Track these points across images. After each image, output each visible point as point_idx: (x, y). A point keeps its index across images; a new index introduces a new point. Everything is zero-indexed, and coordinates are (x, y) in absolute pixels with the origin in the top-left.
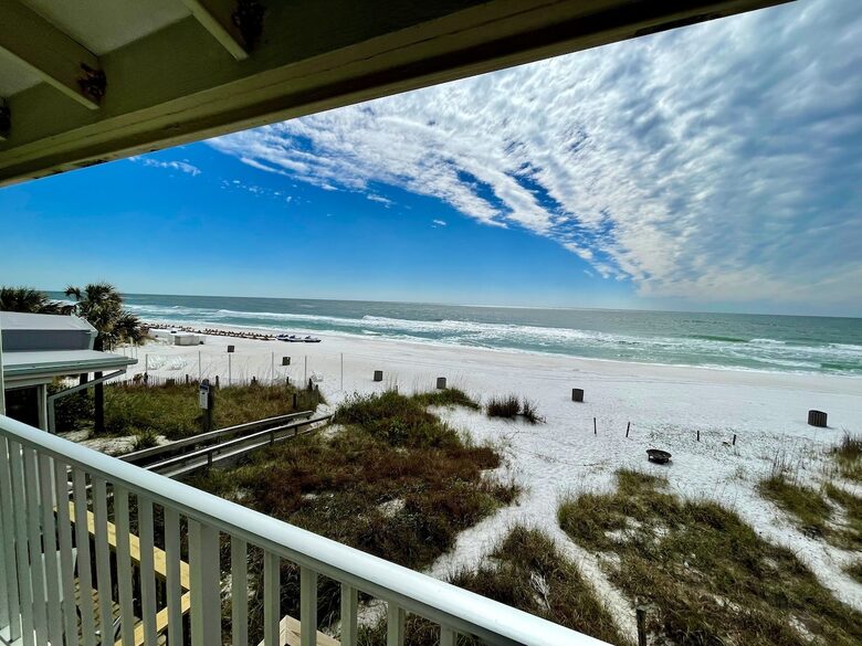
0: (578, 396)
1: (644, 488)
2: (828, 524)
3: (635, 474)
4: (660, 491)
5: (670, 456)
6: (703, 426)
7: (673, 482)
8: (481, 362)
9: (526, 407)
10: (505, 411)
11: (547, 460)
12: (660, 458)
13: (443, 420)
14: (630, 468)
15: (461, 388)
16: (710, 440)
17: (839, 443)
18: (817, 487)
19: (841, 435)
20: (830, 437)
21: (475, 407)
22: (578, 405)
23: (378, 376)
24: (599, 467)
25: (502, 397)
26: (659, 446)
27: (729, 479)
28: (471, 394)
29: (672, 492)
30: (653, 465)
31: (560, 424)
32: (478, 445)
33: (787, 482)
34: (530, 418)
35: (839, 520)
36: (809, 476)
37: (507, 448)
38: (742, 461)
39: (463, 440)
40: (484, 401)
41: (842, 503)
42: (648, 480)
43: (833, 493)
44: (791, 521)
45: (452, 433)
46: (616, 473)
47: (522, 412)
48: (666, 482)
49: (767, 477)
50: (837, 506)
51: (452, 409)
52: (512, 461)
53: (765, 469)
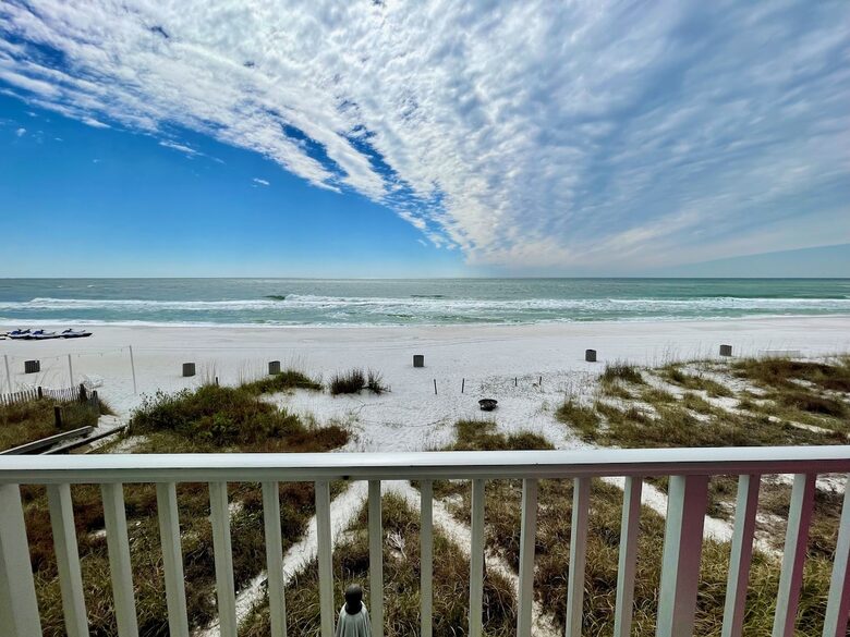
0: (418, 361)
1: (478, 434)
2: (599, 431)
3: (471, 423)
4: (490, 433)
5: (496, 402)
6: (520, 373)
7: (499, 423)
8: (319, 340)
9: (371, 380)
10: (348, 387)
11: (395, 426)
12: (489, 405)
13: (280, 407)
14: (466, 420)
15: (298, 369)
16: (525, 383)
17: (603, 372)
18: (591, 406)
19: (604, 364)
20: (598, 369)
21: (317, 388)
22: (419, 370)
23: (189, 370)
24: (441, 423)
25: (345, 373)
26: (488, 396)
27: (538, 412)
28: (311, 375)
29: (499, 432)
30: (484, 412)
31: (405, 390)
32: (323, 426)
33: (574, 406)
34: (375, 389)
35: (604, 427)
36: (585, 401)
37: (355, 423)
38: (546, 396)
39: (306, 424)
40: (327, 381)
41: (605, 414)
42: (481, 425)
43: (600, 408)
44: (577, 435)
45: (293, 419)
46: (456, 425)
47: (367, 384)
48: (494, 424)
49: (561, 405)
50: (603, 417)
51: (290, 394)
52: (361, 435)
53: (558, 400)
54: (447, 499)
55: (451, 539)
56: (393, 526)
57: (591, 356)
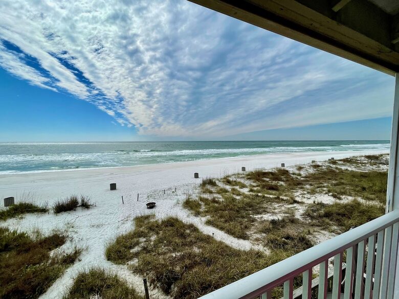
0: (113, 187)
1: (146, 222)
2: (201, 210)
3: (142, 217)
4: (152, 220)
5: (155, 203)
6: (166, 187)
7: (157, 215)
8: (47, 180)
9: (83, 201)
10: (69, 207)
11: (98, 226)
12: (151, 206)
13: (11, 229)
14: (140, 215)
15: (28, 201)
16: (169, 192)
17: (201, 182)
18: (197, 199)
19: (202, 179)
20: (199, 181)
21: (44, 211)
22: (114, 192)
24: (126, 220)
25: (64, 198)
26: (151, 201)
27: (175, 205)
28: (39, 203)
29: (157, 219)
30: (151, 210)
31: (105, 204)
32: (47, 235)
33: (190, 200)
34: (86, 206)
35: (203, 208)
36: (195, 197)
37: (71, 229)
38: (179, 197)
39: (33, 237)
40: (51, 204)
41: (203, 201)
42: (147, 217)
43: (201, 199)
44: (192, 213)
45: (22, 235)
46: (134, 219)
47: (80, 204)
48: (154, 215)
49: (185, 201)
50: (202, 203)
51: (22, 218)
52: (75, 236)
53: (183, 198)
54: (129, 263)
55: (131, 286)
56: (95, 291)
57: (196, 176)
